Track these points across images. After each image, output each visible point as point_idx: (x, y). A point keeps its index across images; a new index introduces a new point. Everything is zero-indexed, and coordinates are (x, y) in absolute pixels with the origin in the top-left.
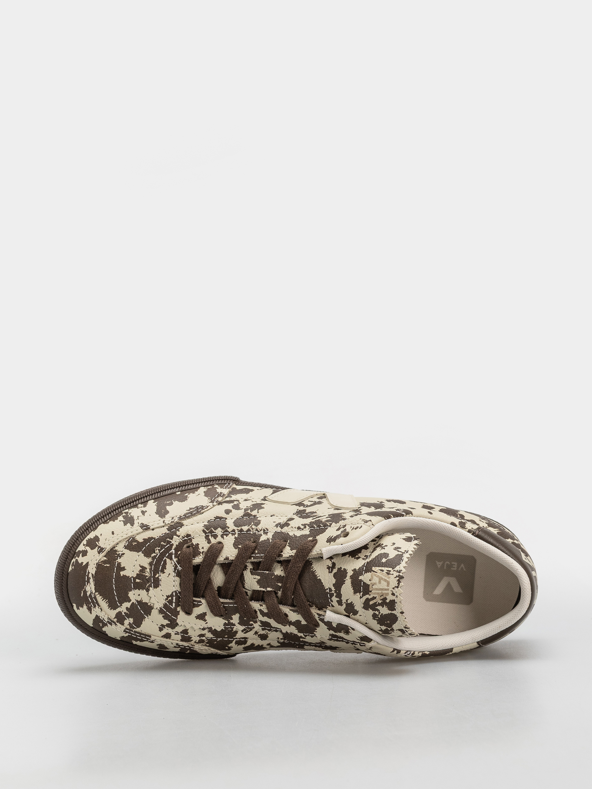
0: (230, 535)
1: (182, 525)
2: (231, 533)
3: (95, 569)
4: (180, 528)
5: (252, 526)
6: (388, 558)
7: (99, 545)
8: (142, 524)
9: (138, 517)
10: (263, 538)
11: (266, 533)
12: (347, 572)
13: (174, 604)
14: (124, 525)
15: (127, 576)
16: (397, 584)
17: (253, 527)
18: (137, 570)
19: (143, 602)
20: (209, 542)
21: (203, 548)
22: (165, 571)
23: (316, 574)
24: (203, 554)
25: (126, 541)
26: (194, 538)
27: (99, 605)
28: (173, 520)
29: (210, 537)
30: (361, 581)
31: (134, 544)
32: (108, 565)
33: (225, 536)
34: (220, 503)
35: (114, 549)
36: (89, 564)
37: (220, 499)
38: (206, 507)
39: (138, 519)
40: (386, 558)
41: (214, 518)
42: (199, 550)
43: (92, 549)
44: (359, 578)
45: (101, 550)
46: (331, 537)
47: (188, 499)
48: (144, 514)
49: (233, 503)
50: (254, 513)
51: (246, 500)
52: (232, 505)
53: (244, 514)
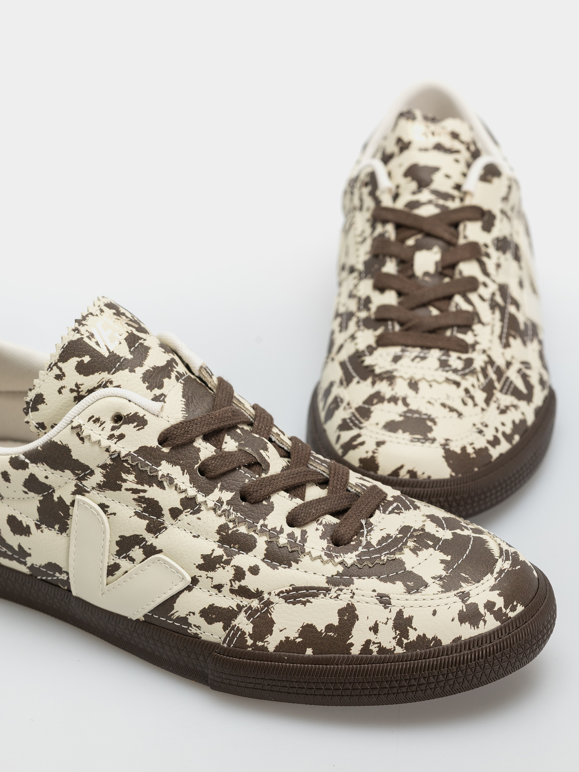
0: (269, 527)
1: (331, 581)
2: (268, 529)
3: (485, 578)
4: (336, 575)
5: (233, 528)
6: (79, 359)
7: (463, 604)
8: (386, 608)
9: (386, 624)
10: (227, 496)
11: (220, 501)
12: (142, 375)
13: (395, 505)
14: (413, 617)
15: (443, 553)
16: (88, 317)
17: (231, 525)
18: (424, 553)
20: (304, 533)
21: (317, 529)
22: (386, 535)
23: (184, 406)
24: (322, 521)
25: (421, 592)
26: (323, 548)
27: (501, 549)
28: (339, 592)
29: (299, 539)
30: (131, 353)
31: (412, 583)
32: (464, 575)
33: (278, 529)
34: (258, 594)
35: (443, 590)
36: (490, 588)
37: (255, 603)
38: (281, 595)
39: (387, 618)
40: (82, 361)
41: (278, 569)
42: (324, 530)
43: (475, 605)
44: (132, 357)
45: (464, 596)
46: (138, 428)
47: (301, 629)
48: (376, 625)
49: (240, 587)
50: (219, 552)
51: (219, 587)
52: (243, 583)
53: (234, 557)
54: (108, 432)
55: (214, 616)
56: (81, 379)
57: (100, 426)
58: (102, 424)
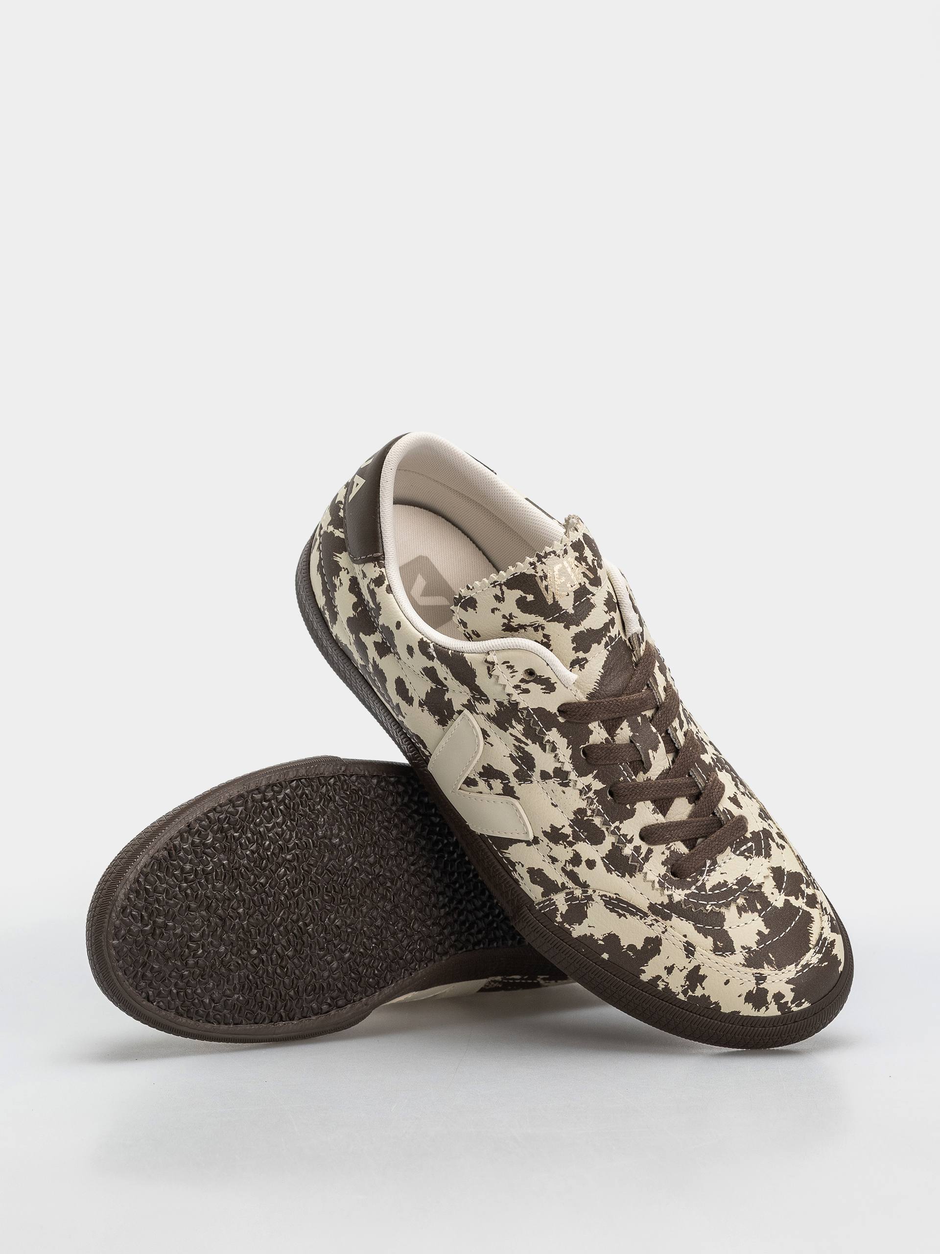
0: (622, 832)
1: (652, 907)
2: (619, 833)
3: (788, 968)
4: (659, 905)
5: (590, 816)
6: (524, 595)
7: (755, 986)
8: (688, 957)
9: (681, 971)
10: (598, 785)
11: (589, 787)
12: (574, 635)
13: (749, 844)
14: (707, 976)
15: (765, 923)
16: (551, 555)
17: (589, 813)
18: (748, 916)
19: (775, 884)
20: (650, 851)
21: (663, 853)
22: (723, 882)
23: (599, 678)
24: (671, 846)
25: (725, 957)
26: (659, 874)
27: (821, 935)
28: (654, 922)
29: (643, 855)
30: (575, 607)
31: (722, 944)
32: (771, 956)
33: (628, 838)
34: (584, 886)
35: (746, 963)
36: (787, 980)
37: (578, 892)
38: (604, 898)
39: (684, 967)
40: (526, 598)
41: (611, 874)
42: (669, 856)
43: (766, 992)
44: (573, 612)
45: (761, 978)
46: (544, 691)
47: (607, 935)
48: (672, 967)
49: (572, 871)
50: (568, 831)
51: (554, 860)
52: (576, 869)
53: (579, 842)
54: (516, 682)
55: (538, 880)
56: (517, 612)
57: (511, 673)
58: (514, 672)
